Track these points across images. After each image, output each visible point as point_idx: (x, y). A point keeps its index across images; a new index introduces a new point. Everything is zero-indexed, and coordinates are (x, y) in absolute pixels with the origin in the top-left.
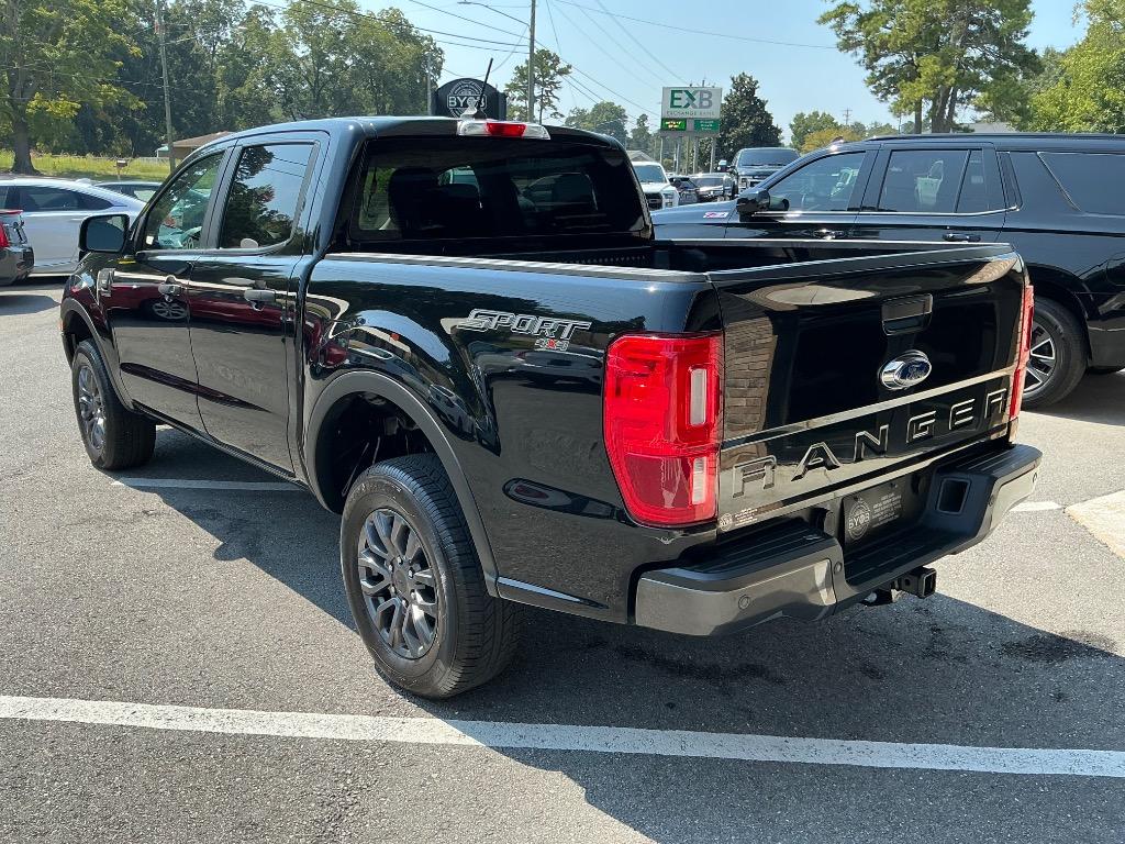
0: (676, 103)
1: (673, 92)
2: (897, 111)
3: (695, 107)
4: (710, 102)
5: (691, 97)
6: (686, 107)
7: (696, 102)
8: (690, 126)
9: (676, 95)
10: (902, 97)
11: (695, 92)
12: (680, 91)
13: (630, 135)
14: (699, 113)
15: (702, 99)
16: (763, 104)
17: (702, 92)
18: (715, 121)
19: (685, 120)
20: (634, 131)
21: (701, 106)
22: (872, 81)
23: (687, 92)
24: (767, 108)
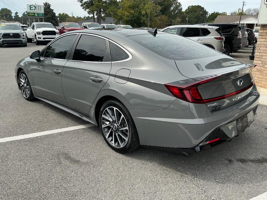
0: (31, 9)
1: (30, 6)
2: (89, 13)
3: (37, 10)
4: (41, 9)
5: (35, 7)
6: (34, 10)
7: (37, 9)
8: (36, 15)
9: (31, 7)
10: (90, 10)
11: (37, 6)
12: (32, 6)
13: (14, 17)
14: (38, 12)
15: (38, 8)
16: (53, 10)
17: (38, 6)
18: (43, 14)
19: (34, 13)
20: (14, 16)
21: (38, 10)
22: (82, 5)
23: (34, 6)
24: (54, 11)
